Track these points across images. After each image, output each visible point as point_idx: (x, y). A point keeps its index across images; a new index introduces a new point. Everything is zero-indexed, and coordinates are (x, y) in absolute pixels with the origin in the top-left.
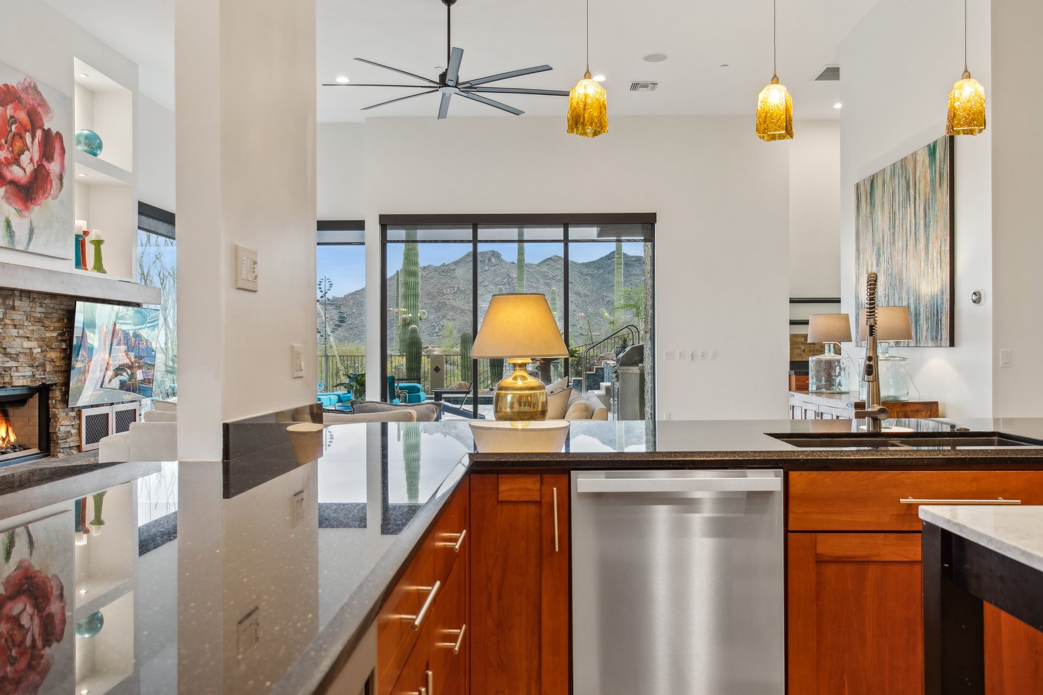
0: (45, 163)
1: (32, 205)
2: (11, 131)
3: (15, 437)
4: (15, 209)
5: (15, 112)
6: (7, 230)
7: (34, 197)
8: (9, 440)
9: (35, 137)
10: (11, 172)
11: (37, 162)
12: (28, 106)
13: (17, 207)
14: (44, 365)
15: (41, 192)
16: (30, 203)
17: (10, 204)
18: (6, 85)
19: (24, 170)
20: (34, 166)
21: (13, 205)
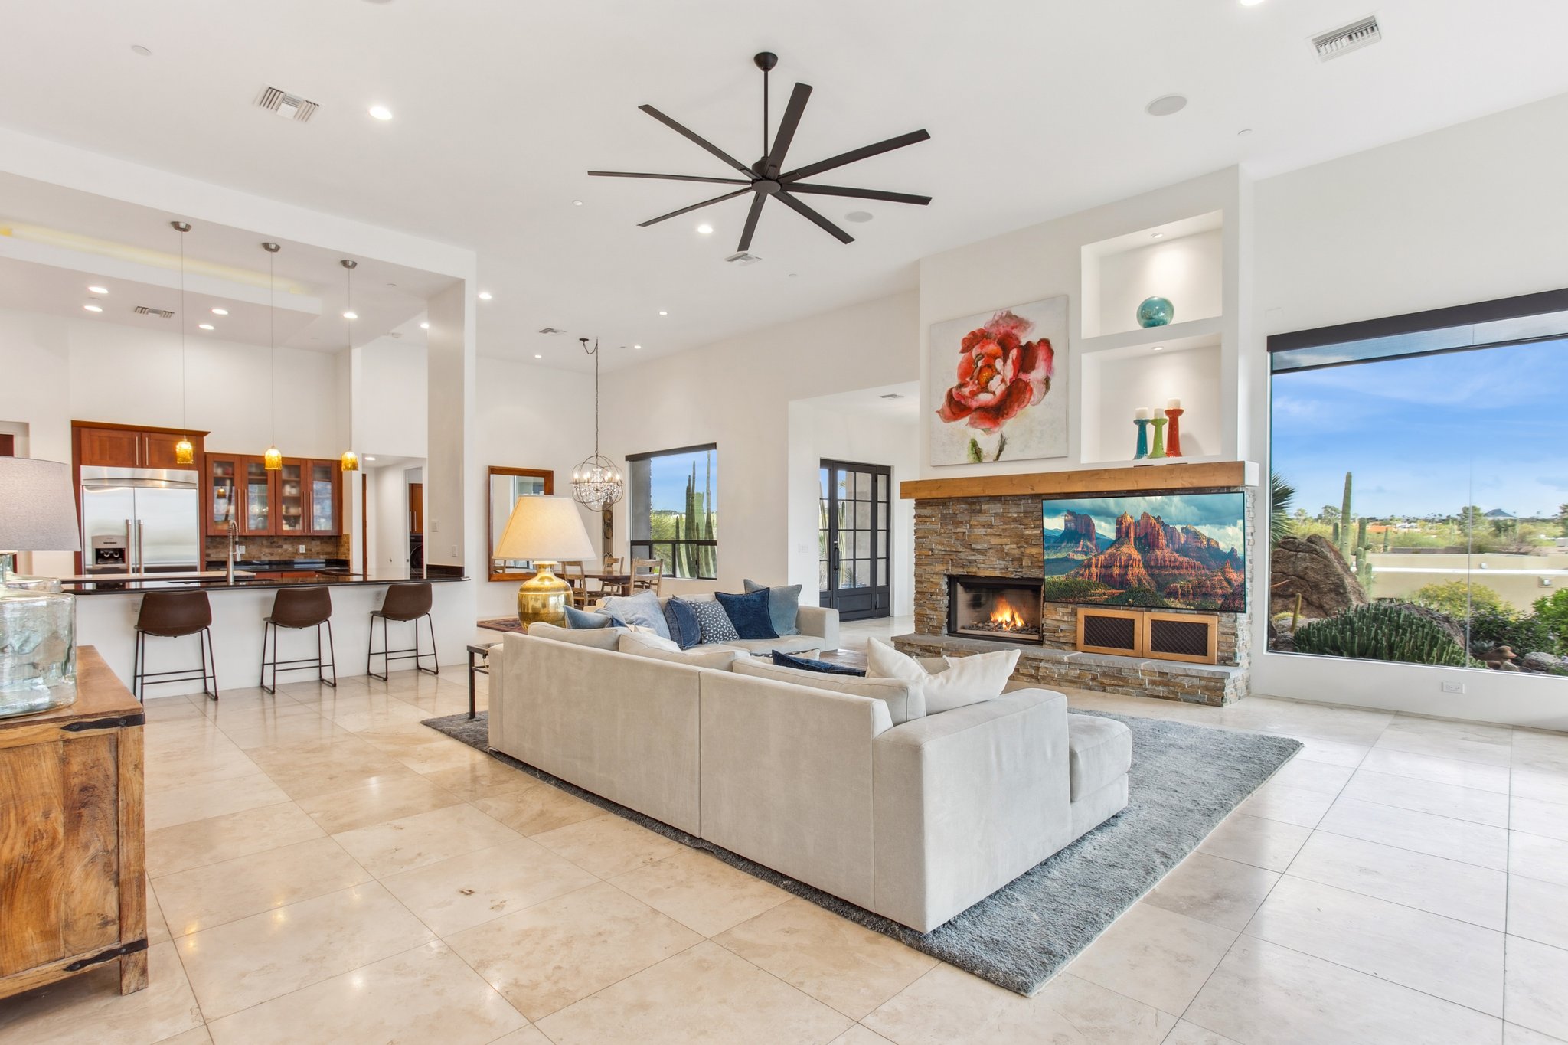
0: (1023, 377)
1: (1004, 421)
2: (977, 366)
3: (1022, 622)
4: (982, 429)
5: (982, 349)
6: (972, 450)
7: (1006, 412)
8: (1015, 625)
9: (1008, 358)
10: (976, 401)
11: (1010, 379)
12: (999, 336)
13: (984, 427)
14: (1020, 560)
15: (1017, 404)
16: (1000, 419)
17: (976, 427)
18: (973, 333)
19: (994, 393)
20: (1006, 384)
21: (980, 427)
